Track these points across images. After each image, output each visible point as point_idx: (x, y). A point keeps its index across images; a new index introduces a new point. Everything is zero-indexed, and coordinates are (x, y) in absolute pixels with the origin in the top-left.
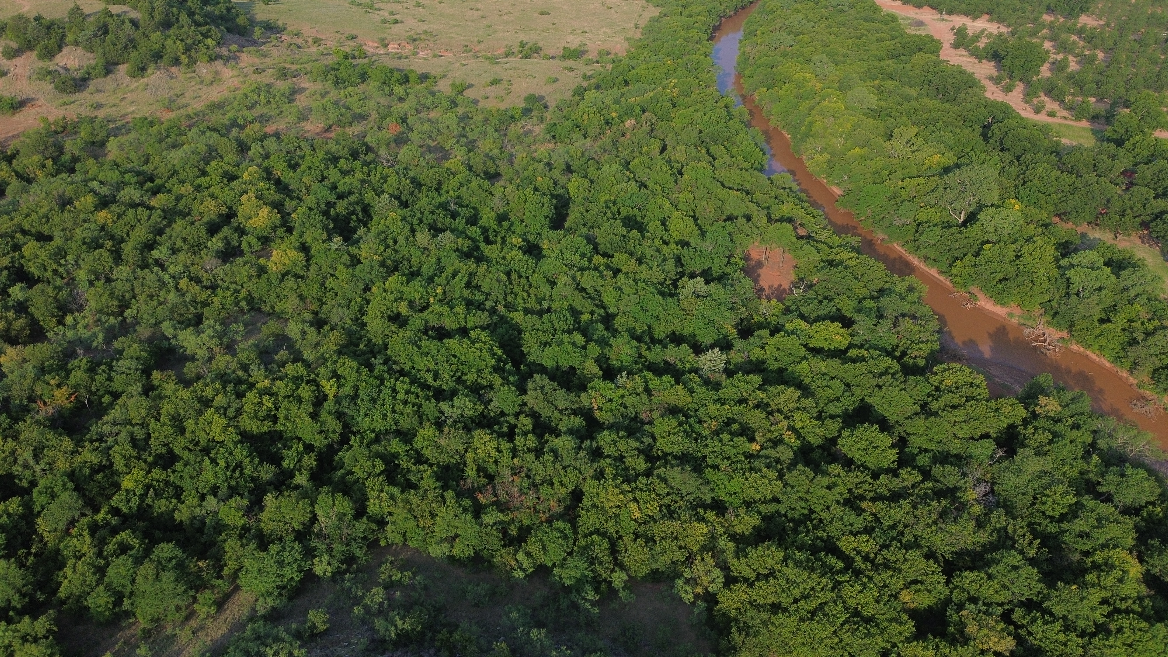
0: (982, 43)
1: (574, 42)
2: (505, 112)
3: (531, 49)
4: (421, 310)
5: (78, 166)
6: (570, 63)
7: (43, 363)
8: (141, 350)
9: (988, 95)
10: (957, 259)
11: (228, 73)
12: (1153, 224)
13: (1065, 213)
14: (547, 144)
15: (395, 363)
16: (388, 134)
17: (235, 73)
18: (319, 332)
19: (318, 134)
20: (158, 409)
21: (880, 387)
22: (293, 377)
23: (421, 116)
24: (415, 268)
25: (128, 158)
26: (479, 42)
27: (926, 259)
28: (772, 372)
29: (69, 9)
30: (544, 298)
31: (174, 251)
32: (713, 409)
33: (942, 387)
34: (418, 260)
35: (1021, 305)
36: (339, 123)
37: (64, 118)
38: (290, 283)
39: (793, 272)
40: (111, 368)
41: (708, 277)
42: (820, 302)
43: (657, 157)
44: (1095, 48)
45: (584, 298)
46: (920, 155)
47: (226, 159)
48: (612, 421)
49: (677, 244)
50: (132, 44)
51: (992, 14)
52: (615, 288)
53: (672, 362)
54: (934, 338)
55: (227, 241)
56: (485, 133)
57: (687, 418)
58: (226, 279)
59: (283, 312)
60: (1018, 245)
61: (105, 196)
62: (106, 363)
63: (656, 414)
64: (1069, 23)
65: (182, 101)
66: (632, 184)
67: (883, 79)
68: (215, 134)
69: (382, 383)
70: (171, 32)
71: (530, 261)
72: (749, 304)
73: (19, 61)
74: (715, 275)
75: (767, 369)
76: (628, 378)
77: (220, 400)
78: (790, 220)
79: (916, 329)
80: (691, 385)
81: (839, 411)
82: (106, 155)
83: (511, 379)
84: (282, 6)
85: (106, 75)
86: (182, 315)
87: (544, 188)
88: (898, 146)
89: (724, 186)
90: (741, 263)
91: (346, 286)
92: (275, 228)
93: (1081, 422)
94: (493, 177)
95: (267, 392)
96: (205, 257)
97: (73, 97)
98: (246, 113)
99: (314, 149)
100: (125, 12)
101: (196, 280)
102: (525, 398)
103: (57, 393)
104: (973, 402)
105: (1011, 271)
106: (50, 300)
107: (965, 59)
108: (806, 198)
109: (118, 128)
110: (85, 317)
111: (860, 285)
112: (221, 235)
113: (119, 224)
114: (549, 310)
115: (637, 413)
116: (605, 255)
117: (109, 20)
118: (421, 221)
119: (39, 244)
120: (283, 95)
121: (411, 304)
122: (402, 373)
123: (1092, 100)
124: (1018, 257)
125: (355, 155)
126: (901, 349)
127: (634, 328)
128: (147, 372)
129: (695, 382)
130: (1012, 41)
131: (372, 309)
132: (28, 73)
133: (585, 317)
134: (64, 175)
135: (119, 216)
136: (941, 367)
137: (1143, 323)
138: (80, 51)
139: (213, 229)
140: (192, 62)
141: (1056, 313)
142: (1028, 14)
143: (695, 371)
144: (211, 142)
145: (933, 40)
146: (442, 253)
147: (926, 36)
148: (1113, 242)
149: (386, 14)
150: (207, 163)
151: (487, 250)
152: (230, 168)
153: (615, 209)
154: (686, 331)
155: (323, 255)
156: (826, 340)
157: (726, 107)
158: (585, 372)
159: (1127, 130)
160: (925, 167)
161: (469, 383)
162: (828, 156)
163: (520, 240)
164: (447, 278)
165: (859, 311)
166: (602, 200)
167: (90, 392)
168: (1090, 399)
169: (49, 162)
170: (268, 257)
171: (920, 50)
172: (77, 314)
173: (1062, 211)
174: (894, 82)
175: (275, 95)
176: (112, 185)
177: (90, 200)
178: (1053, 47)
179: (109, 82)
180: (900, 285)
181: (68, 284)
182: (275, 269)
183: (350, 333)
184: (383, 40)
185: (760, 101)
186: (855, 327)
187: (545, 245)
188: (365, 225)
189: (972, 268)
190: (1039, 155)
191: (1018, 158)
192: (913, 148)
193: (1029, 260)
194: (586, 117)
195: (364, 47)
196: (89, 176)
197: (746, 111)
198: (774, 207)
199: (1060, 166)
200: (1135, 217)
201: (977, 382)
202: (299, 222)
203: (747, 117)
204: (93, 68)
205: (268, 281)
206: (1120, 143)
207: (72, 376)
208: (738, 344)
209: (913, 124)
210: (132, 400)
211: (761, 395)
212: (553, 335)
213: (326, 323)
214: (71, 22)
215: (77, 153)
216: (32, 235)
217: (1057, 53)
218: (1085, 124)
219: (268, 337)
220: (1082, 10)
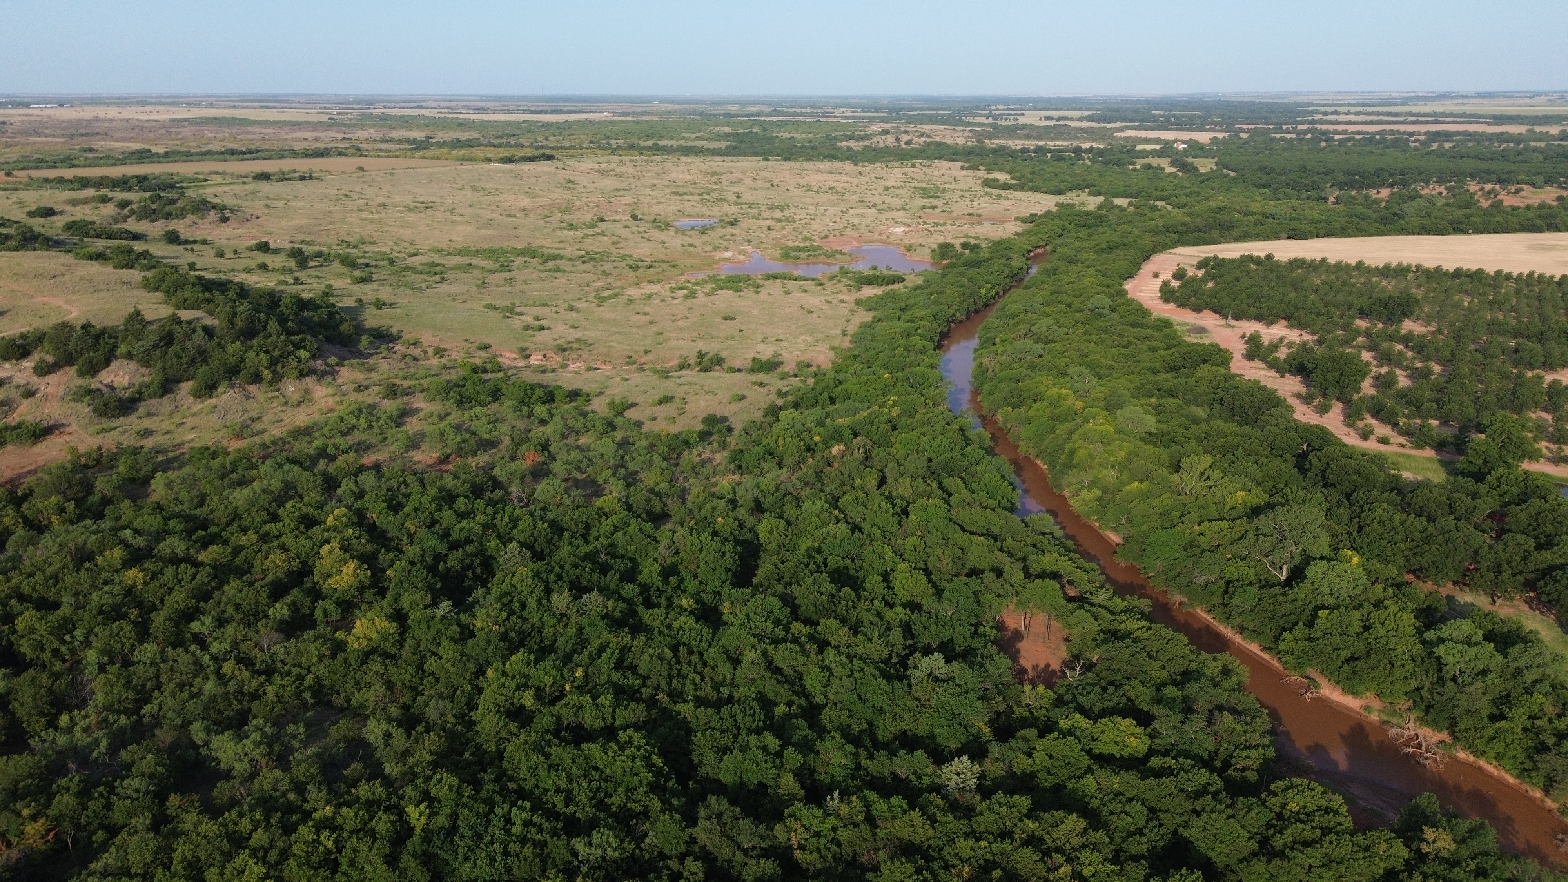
0: (1282, 354)
1: (766, 352)
2: (677, 436)
3: (711, 360)
4: (553, 702)
5: (108, 510)
6: (761, 377)
7: (17, 783)
8: (157, 764)
9: (1297, 416)
10: (1284, 629)
11: (322, 393)
12: (1541, 583)
13: (1421, 569)
14: (730, 476)
15: (511, 779)
16: (523, 465)
17: (330, 391)
18: (409, 736)
19: (430, 466)
20: (169, 850)
21: (1198, 814)
22: (367, 801)
23: (568, 441)
24: (547, 643)
25: (176, 499)
26: (646, 352)
27: (1242, 629)
28: (1045, 790)
29: (126, 315)
30: (723, 683)
31: (221, 622)
32: (964, 846)
33: (1287, 813)
34: (552, 630)
35: (1380, 695)
36: (460, 452)
37: (100, 448)
38: (376, 665)
39: (1063, 647)
40: (112, 790)
41: (949, 651)
42: (1104, 689)
43: (874, 491)
44: (1428, 359)
45: (779, 682)
46: (1219, 492)
47: (306, 499)
48: (819, 866)
49: (905, 606)
50: (202, 356)
51: (1292, 319)
52: (822, 668)
53: (903, 776)
54: (1267, 742)
55: (294, 607)
56: (650, 463)
57: (927, 861)
58: (289, 660)
59: (362, 706)
60: (1365, 611)
61: (139, 549)
62: (106, 784)
63: (882, 855)
64: (1391, 329)
65: (258, 426)
66: (843, 526)
67: (1162, 397)
68: (296, 468)
69: (492, 810)
70: (255, 342)
71: (705, 630)
72: (1007, 692)
73: (53, 378)
74: (958, 649)
75: (1038, 786)
76: (841, 800)
77: (259, 837)
78: (1055, 576)
79: (1239, 728)
80: (932, 810)
81: (1143, 849)
82: (148, 495)
83: (675, 802)
84: (398, 311)
85: (162, 396)
86: (220, 712)
87: (726, 532)
88: (1188, 480)
89: (963, 530)
90: (992, 633)
91: (452, 669)
92: (361, 589)
93: (1488, 866)
94: (659, 518)
95: (328, 824)
96: (263, 631)
97: (115, 423)
98: (339, 440)
99: (423, 486)
100: (198, 319)
101: (246, 661)
102: (696, 831)
103: (30, 829)
104: (1332, 837)
105: (1359, 646)
106: (42, 691)
107: (1263, 372)
108: (1073, 547)
109: (170, 461)
110: (87, 716)
111: (1156, 665)
112: (288, 599)
113: (151, 586)
114: (730, 700)
115: (855, 854)
116: (807, 622)
117: (175, 327)
118: (559, 577)
119: (39, 615)
120: (390, 417)
121: (539, 694)
122: (521, 794)
123: (1434, 423)
124: (1367, 628)
125: (477, 491)
126: (1222, 756)
127: (849, 726)
128: (161, 796)
129: (937, 807)
130: (1319, 351)
131: (485, 702)
132: (61, 392)
133: (781, 710)
134: (88, 522)
135: (154, 576)
136: (1282, 784)
137: (1550, 721)
138: (133, 365)
139: (277, 591)
140: (277, 378)
141: (1429, 707)
142: (1335, 319)
143: (938, 789)
144: (290, 477)
145: (1220, 350)
146: (585, 621)
147: (1211, 345)
148: (1492, 608)
149: (529, 320)
150: (281, 505)
151: (648, 616)
152: (310, 510)
153: (819, 559)
154: (923, 730)
155: (424, 626)
156: (1117, 743)
157: (961, 430)
158: (781, 791)
159: (1485, 460)
160: (1228, 507)
161: (614, 809)
162: (1098, 493)
163: (691, 601)
164: (590, 655)
165: (1158, 701)
166: (803, 547)
167: (77, 826)
168: (1494, 831)
169: (71, 505)
170: (349, 628)
171: (1205, 361)
172: (76, 712)
173: (1417, 566)
174: (1177, 401)
175: (379, 418)
176: (149, 534)
177: (117, 553)
178: (1374, 358)
179: (166, 404)
180: (1212, 665)
181: (70, 669)
182: (356, 645)
183: (451, 736)
184: (523, 349)
185: (1005, 422)
186: (1156, 724)
187: (726, 608)
188: (485, 584)
189: (1307, 643)
190: (1375, 493)
191: (1348, 496)
192: (1209, 483)
193: (1383, 632)
194: (781, 442)
195: (500, 359)
196: (122, 522)
197: (987, 435)
198: (1032, 558)
199: (1405, 507)
200: (1514, 575)
201: (1334, 805)
202: (395, 580)
203: (988, 443)
204: (148, 386)
205: (346, 660)
206: (1479, 477)
207: (55, 802)
208: (995, 749)
209: (1206, 452)
210: (135, 838)
211: (1031, 825)
212: (735, 737)
213: (420, 722)
214: (126, 330)
215: (109, 493)
216: (31, 602)
217: (1380, 366)
218: (1429, 453)
219: (338, 742)
220: (1405, 315)
